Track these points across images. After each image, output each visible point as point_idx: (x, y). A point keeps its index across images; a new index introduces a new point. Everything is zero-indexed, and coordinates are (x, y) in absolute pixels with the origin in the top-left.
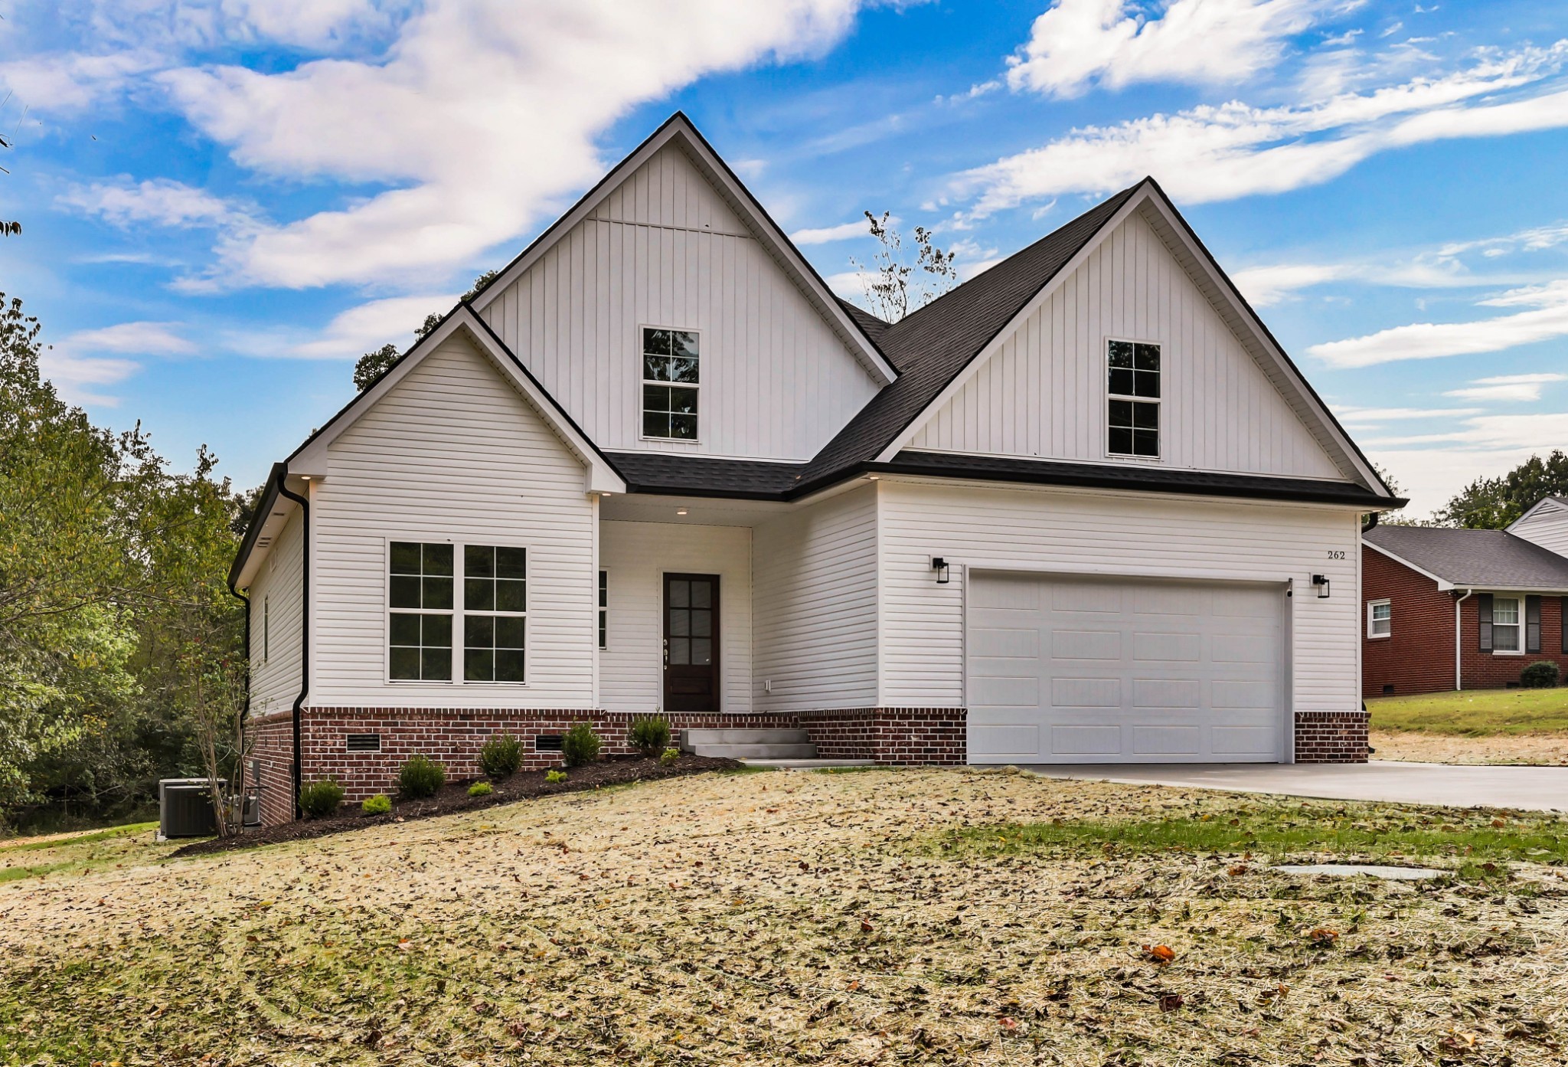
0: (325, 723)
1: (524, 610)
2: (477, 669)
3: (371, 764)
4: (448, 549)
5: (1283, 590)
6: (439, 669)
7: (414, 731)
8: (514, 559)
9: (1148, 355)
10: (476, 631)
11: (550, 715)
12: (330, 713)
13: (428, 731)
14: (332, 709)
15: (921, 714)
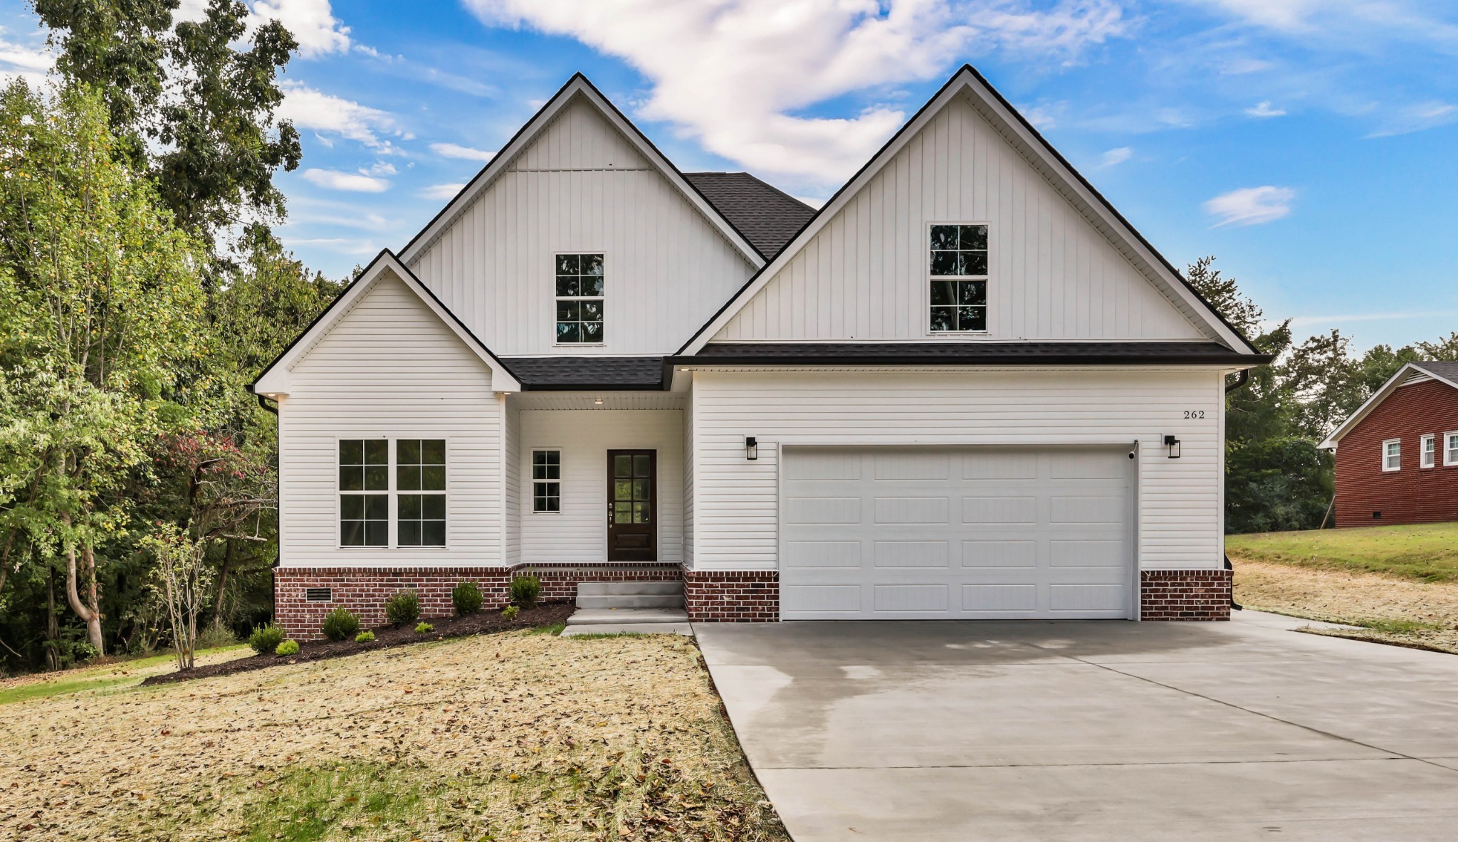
0: (290, 580)
1: (444, 489)
2: (409, 536)
3: (324, 611)
4: (383, 444)
5: (1130, 452)
6: (378, 537)
7: (357, 585)
8: (436, 449)
9: (974, 237)
10: (407, 507)
11: (465, 572)
12: (293, 572)
13: (367, 585)
14: (294, 569)
15: (733, 577)
